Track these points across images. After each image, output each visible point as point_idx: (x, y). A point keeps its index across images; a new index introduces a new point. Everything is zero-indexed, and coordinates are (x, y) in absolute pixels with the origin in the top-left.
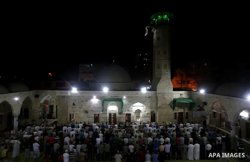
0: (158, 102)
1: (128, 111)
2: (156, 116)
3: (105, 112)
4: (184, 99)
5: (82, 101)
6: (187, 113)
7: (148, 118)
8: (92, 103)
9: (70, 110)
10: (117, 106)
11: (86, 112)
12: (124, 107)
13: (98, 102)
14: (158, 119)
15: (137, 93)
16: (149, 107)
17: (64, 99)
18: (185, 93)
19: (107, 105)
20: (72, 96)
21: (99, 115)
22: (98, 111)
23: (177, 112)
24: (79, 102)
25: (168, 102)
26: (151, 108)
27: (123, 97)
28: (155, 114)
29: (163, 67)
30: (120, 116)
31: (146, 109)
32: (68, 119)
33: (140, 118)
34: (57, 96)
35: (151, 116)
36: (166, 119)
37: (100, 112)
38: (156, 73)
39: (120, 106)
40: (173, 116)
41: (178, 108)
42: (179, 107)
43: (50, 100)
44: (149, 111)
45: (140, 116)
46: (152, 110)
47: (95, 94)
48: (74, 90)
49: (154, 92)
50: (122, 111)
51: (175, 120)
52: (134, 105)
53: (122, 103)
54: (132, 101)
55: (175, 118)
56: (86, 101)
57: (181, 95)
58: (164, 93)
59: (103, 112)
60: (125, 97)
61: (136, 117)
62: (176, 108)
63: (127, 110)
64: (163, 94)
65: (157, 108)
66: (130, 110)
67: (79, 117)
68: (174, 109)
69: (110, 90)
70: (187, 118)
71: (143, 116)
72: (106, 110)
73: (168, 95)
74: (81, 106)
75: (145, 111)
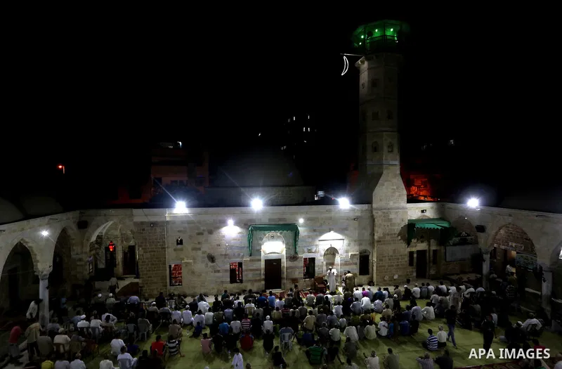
0: (376, 229)
1: (310, 251)
2: (371, 261)
3: (258, 258)
4: (429, 220)
5: (199, 234)
6: (435, 251)
7: (354, 267)
8: (224, 236)
9: (171, 258)
10: (283, 242)
11: (212, 259)
12: (300, 243)
13: (240, 233)
14: (375, 268)
15: (329, 211)
16: (355, 241)
17: (155, 230)
18: (432, 208)
19: (261, 239)
20: (174, 222)
21: (240, 264)
22: (239, 255)
23: (414, 249)
24: (191, 237)
25: (397, 229)
26: (360, 242)
27: (297, 221)
28: (368, 256)
29: (385, 148)
30: (291, 264)
31: (349, 245)
32: (166, 279)
33: (335, 267)
34: (136, 224)
36: (393, 266)
37: (243, 257)
38: (369, 163)
39: (291, 241)
40: (407, 259)
41: (416, 241)
42: (418, 240)
44: (355, 251)
45: (336, 262)
46: (364, 248)
47: (233, 214)
48: (181, 208)
49: (365, 207)
50: (295, 253)
51: (410, 269)
52: (323, 237)
53: (296, 233)
54: (318, 228)
55: (411, 264)
56: (211, 232)
57: (423, 211)
58: (389, 209)
59: (252, 258)
60: (301, 221)
61: (327, 264)
62: (414, 241)
63: (306, 250)
64: (386, 211)
65: (372, 243)
66: (313, 251)
67: (193, 273)
68: (409, 244)
69: (268, 204)
70: (435, 262)
71: (343, 262)
72: (259, 251)
73: (397, 212)
74: (198, 246)
75: (347, 252)
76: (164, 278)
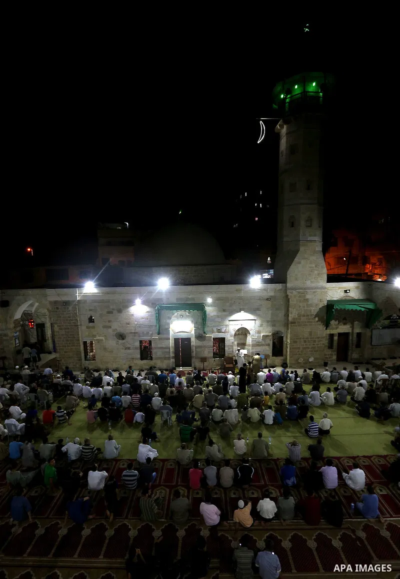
0: (290, 309)
1: (219, 331)
2: (285, 342)
3: (165, 336)
4: (353, 301)
5: (109, 312)
6: (359, 335)
7: (267, 348)
8: (133, 315)
9: (84, 334)
10: (192, 322)
11: (121, 337)
12: (208, 323)
13: (148, 312)
14: (288, 350)
15: (239, 291)
16: (268, 322)
17: (68, 308)
18: (357, 288)
19: (170, 318)
20: (85, 302)
21: (150, 342)
22: (148, 333)
23: (335, 332)
24: (101, 315)
25: (314, 310)
26: (273, 323)
27: (206, 300)
28: (282, 337)
29: (303, 223)
30: (199, 343)
31: (261, 325)
32: (80, 354)
33: (247, 346)
34: (51, 302)
35: (274, 343)
36: (308, 348)
37: (152, 335)
38: (285, 239)
39: (200, 320)
40: (326, 342)
41: (337, 322)
42: (339, 322)
43: (36, 311)
44: (267, 331)
45: (247, 343)
46: (277, 329)
47: (141, 295)
48: (90, 287)
49: (279, 286)
50: (204, 333)
51: (329, 352)
52: (234, 317)
53: (204, 313)
54: (228, 308)
55: (331, 346)
56: (120, 311)
57: (346, 291)
58: (305, 289)
59: (161, 336)
60: (209, 300)
62: (333, 322)
63: (215, 330)
64: (303, 292)
65: (287, 324)
66: (223, 331)
67: (105, 349)
68: (327, 325)
69: (175, 284)
70: (358, 345)
71: (255, 342)
72: (167, 330)
73: (314, 292)
74: (108, 324)
75: (259, 332)
76: (79, 353)
